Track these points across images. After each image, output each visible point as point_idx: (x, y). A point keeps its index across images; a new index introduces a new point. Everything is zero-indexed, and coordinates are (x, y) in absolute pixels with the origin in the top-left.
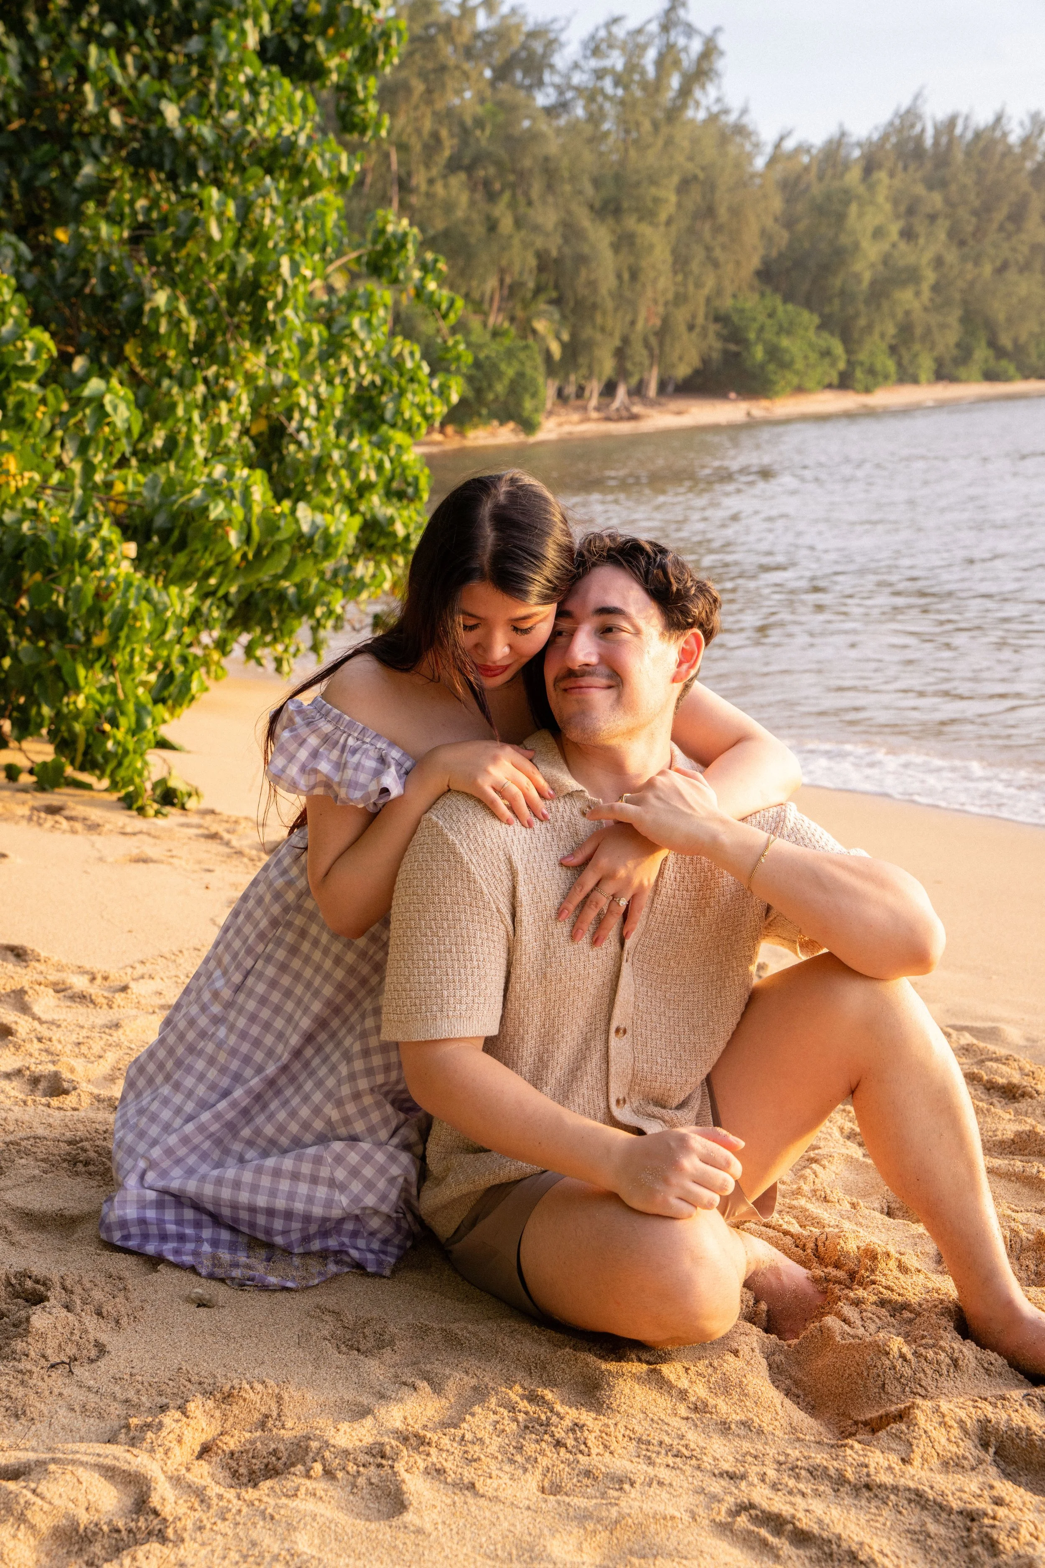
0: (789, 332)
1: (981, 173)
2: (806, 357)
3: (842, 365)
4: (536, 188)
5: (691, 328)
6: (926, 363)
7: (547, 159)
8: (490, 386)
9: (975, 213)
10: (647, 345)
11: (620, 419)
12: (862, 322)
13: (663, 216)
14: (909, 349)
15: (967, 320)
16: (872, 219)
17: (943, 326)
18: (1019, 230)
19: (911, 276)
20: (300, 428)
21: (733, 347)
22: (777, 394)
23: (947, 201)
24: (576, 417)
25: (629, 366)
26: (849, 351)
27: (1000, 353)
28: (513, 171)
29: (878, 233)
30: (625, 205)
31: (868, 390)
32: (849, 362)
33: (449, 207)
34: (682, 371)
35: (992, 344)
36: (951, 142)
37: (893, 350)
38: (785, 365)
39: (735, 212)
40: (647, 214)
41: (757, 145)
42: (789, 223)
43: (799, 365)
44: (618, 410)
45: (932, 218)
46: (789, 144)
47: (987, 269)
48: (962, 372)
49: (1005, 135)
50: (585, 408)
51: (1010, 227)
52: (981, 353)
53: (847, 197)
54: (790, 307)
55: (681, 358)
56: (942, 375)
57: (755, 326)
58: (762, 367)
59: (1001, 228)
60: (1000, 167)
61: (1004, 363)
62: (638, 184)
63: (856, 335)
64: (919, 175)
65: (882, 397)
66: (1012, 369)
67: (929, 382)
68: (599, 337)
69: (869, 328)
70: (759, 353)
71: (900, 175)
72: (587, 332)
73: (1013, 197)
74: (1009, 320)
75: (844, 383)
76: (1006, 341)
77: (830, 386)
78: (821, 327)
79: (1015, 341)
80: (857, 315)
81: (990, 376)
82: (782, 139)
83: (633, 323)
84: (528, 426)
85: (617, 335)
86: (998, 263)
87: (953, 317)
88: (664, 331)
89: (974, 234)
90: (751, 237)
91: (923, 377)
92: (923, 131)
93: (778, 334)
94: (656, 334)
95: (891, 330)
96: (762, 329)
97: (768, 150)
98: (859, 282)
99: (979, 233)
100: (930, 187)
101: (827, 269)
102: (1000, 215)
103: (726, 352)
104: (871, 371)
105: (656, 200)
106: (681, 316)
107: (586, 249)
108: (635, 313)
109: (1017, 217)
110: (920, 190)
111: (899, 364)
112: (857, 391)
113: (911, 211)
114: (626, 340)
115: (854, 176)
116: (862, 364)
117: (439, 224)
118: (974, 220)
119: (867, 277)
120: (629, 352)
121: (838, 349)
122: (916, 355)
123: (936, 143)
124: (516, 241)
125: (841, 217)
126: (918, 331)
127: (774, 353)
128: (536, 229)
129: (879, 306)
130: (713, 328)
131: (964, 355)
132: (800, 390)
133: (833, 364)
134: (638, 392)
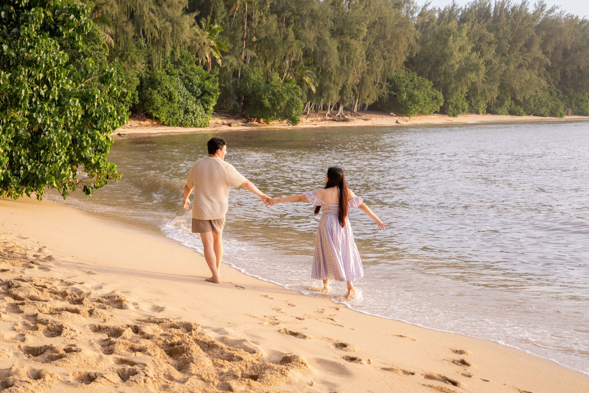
0: (418, 89)
1: (513, 26)
2: (425, 100)
3: (442, 104)
4: (307, 23)
5: (375, 83)
6: (483, 105)
7: (312, 10)
8: (278, 103)
9: (509, 42)
10: (353, 90)
11: (340, 121)
12: (453, 86)
13: (361, 37)
14: (475, 99)
15: (502, 87)
16: (459, 43)
17: (490, 90)
18: (529, 51)
19: (475, 68)
20: (47, 130)
21: (393, 93)
22: (411, 114)
23: (496, 36)
24: (319, 119)
25: (345, 98)
26: (445, 98)
27: (517, 103)
28: (298, 15)
29: (462, 49)
30: (345, 32)
31: (454, 115)
32: (445, 102)
33: (267, 28)
34: (369, 102)
35: (514, 99)
36: (501, 11)
37: (468, 98)
38: (416, 102)
39: (396, 37)
40: (355, 36)
41: (415, 8)
42: (423, 42)
43: (422, 103)
44: (339, 116)
45: (490, 43)
46: (429, 8)
47: (512, 67)
48: (500, 110)
49: (527, 9)
50: (325, 115)
51: (525, 49)
52: (508, 103)
53: (449, 32)
54: (420, 78)
55: (368, 97)
56: (489, 111)
57: (404, 85)
58: (405, 102)
59: (521, 50)
60: (522, 24)
61: (518, 107)
62: (351, 23)
63: (450, 91)
64: (485, 25)
65: (461, 119)
66: (522, 111)
67: (483, 113)
68: (332, 85)
69: (456, 88)
70: (405, 96)
71: (477, 24)
72: (327, 83)
73: (527, 37)
74: (521, 89)
75: (443, 111)
76: (519, 98)
77: (436, 112)
78: (433, 87)
79: (524, 98)
80: (451, 83)
81: (512, 113)
82: (426, 5)
83: (347, 80)
84: (294, 121)
85: (341, 84)
86: (517, 65)
87: (496, 87)
88: (361, 84)
89: (509, 52)
90: (403, 47)
91: (481, 111)
92: (490, 6)
93: (413, 89)
94: (358, 86)
95: (466, 90)
96: (406, 86)
97: (420, 10)
98: (453, 69)
99: (511, 51)
100: (490, 31)
101: (438, 63)
102: (521, 44)
103: (390, 95)
104: (456, 107)
105: (359, 31)
106: (370, 79)
107: (326, 49)
108: (348, 76)
109: (528, 45)
110: (485, 31)
111: (470, 105)
112: (449, 116)
113: (480, 40)
114: (344, 87)
115: (453, 24)
116: (452, 104)
117: (263, 35)
118: (509, 46)
119: (457, 66)
120: (345, 92)
121: (441, 97)
122: (478, 101)
123: (495, 12)
124: (295, 44)
125: (446, 41)
126: (479, 91)
127: (411, 97)
128: (305, 40)
129: (460, 80)
130: (385, 84)
131: (500, 102)
132: (421, 113)
133: (438, 103)
134: (349, 109)
